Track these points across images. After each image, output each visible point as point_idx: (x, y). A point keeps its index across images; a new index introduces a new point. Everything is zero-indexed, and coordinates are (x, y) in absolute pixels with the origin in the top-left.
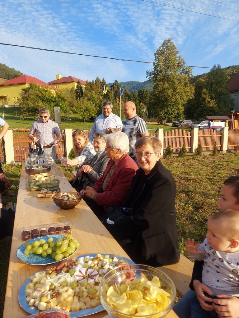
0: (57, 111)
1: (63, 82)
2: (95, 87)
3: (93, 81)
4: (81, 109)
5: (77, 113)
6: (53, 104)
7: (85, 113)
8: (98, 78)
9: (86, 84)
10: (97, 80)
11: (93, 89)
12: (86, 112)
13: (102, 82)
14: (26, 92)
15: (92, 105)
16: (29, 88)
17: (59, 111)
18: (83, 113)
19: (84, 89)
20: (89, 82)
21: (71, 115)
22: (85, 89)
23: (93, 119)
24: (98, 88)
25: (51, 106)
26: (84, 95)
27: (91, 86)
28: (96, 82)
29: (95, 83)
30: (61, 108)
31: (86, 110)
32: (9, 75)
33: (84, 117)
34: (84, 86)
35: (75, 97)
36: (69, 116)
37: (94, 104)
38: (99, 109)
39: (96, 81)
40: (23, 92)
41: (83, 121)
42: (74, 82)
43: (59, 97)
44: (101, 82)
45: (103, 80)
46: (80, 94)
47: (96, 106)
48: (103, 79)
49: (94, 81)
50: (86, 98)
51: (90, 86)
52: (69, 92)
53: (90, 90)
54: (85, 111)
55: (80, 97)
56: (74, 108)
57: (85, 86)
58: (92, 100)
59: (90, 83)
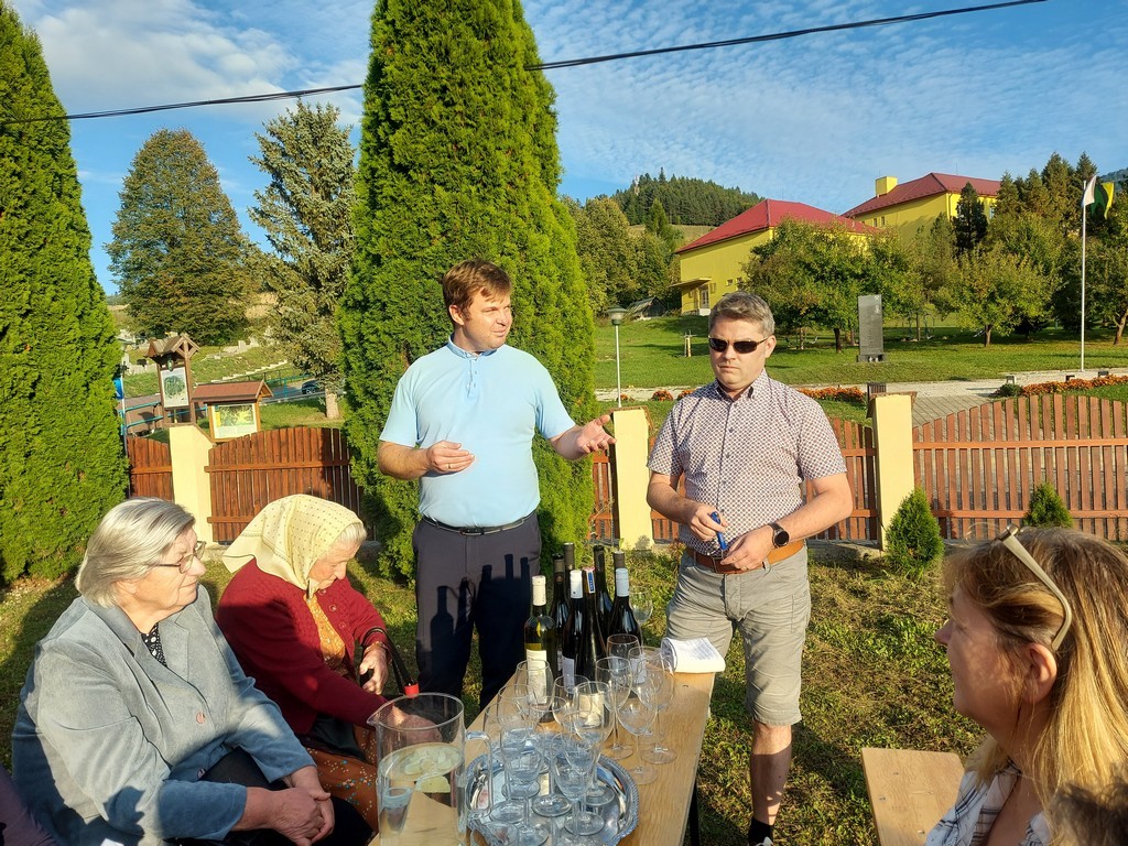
0: (871, 309)
1: (901, 200)
2: (1044, 194)
3: (1033, 173)
4: (973, 291)
5: (958, 309)
6: (854, 286)
7: (992, 307)
8: (1056, 159)
9: (1000, 192)
10: (1055, 165)
11: (1031, 206)
12: (999, 300)
13: (1078, 171)
14: (765, 255)
15: (1028, 268)
16: (775, 243)
17: (878, 311)
18: (985, 307)
19: (989, 214)
20: (1014, 179)
21: (931, 320)
22: (997, 211)
23: (1031, 328)
24: (1057, 198)
25: (847, 294)
26: (989, 237)
27: (1021, 197)
28: (1048, 175)
29: (1044, 181)
30: (888, 296)
31: (1000, 291)
32: (722, 212)
33: (987, 323)
34: (989, 202)
35: (949, 250)
36: (922, 325)
37: (1036, 263)
38: (1064, 281)
39: (1046, 173)
40: (758, 257)
41: (982, 339)
42: (946, 191)
43: (880, 255)
44: (1070, 173)
45: (1084, 162)
46: (974, 233)
47: (1047, 272)
48: (1084, 157)
49: (1040, 171)
50: (999, 245)
51: (1020, 195)
52: (926, 233)
53: (1019, 211)
54: (992, 298)
55: (970, 247)
56: (943, 293)
57: (994, 201)
58: (1027, 246)
59: (1019, 184)
